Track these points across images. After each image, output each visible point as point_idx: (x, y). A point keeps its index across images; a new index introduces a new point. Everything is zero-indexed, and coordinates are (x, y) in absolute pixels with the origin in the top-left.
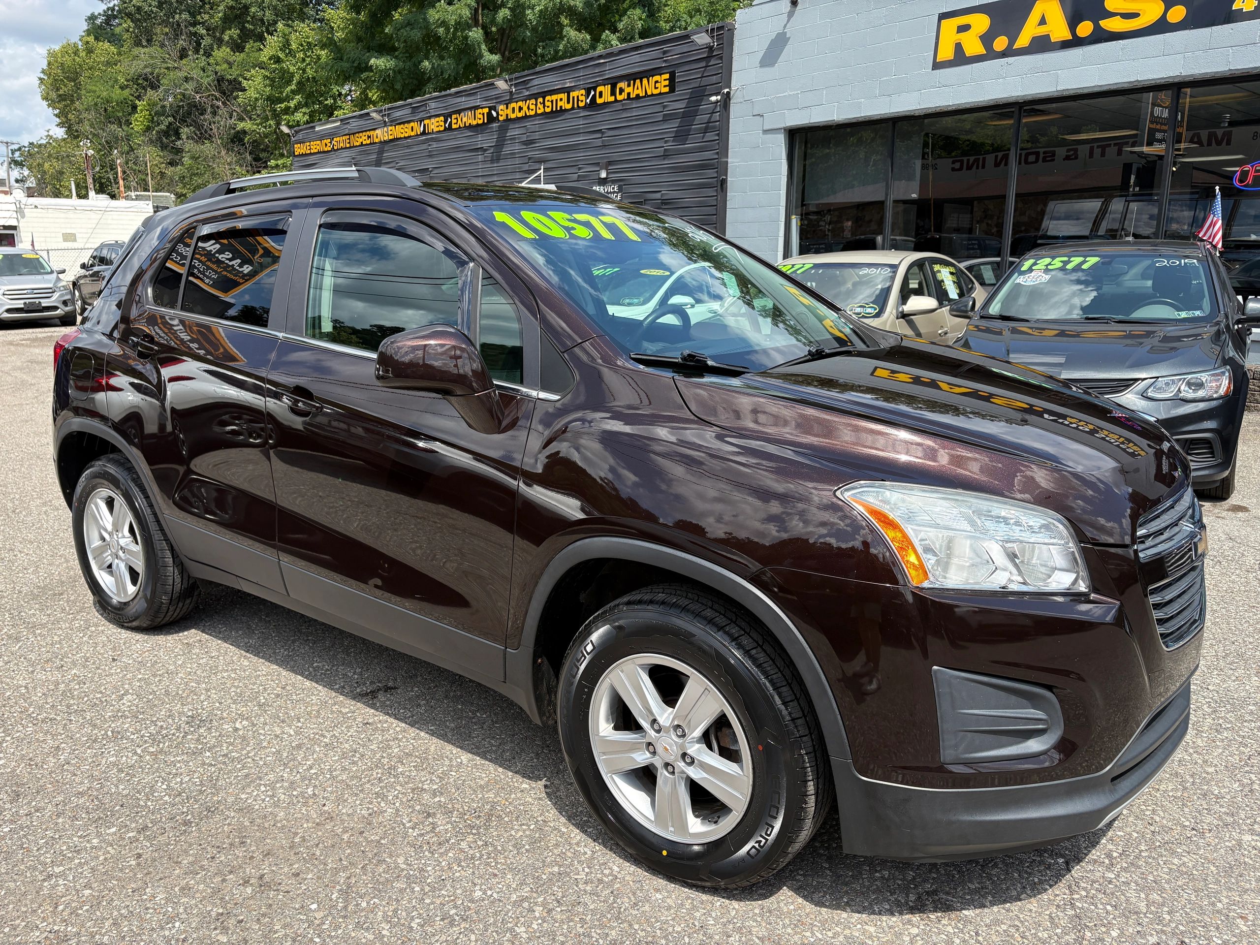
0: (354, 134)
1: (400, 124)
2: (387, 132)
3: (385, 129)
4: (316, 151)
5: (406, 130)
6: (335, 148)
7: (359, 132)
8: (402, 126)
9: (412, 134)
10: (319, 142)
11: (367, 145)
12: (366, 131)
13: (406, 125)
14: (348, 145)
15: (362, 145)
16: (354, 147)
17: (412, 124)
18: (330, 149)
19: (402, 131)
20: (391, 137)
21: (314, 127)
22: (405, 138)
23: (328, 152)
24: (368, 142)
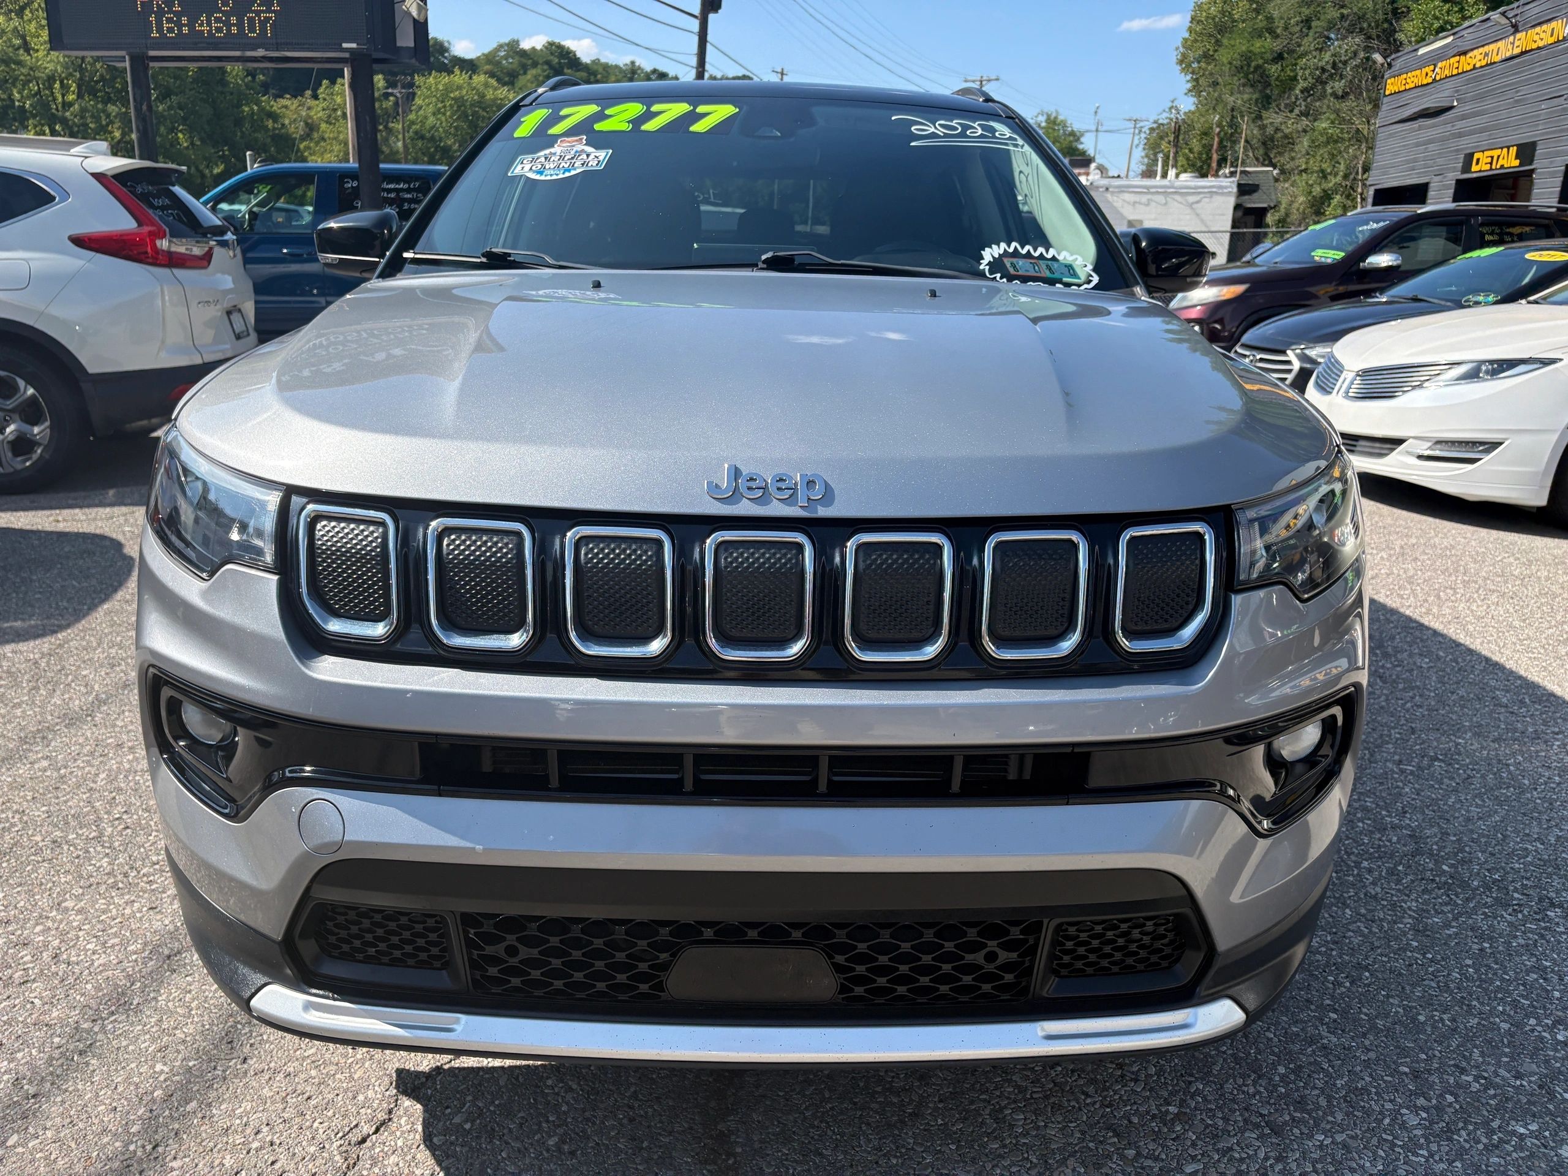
0: (1465, 53)
1: (1534, 26)
2: (1513, 43)
3: (1511, 38)
4: (1412, 85)
5: (1543, 35)
6: (1438, 78)
7: (1472, 50)
8: (1538, 29)
9: (1551, 40)
10: (1418, 72)
11: (1481, 67)
12: (1483, 46)
13: (1544, 27)
14: (1455, 72)
15: (1474, 68)
16: (1464, 72)
17: (1554, 24)
18: (1430, 80)
19: (1536, 38)
20: (1517, 51)
21: (1416, 50)
22: (1539, 48)
23: (1428, 84)
24: (1484, 63)
